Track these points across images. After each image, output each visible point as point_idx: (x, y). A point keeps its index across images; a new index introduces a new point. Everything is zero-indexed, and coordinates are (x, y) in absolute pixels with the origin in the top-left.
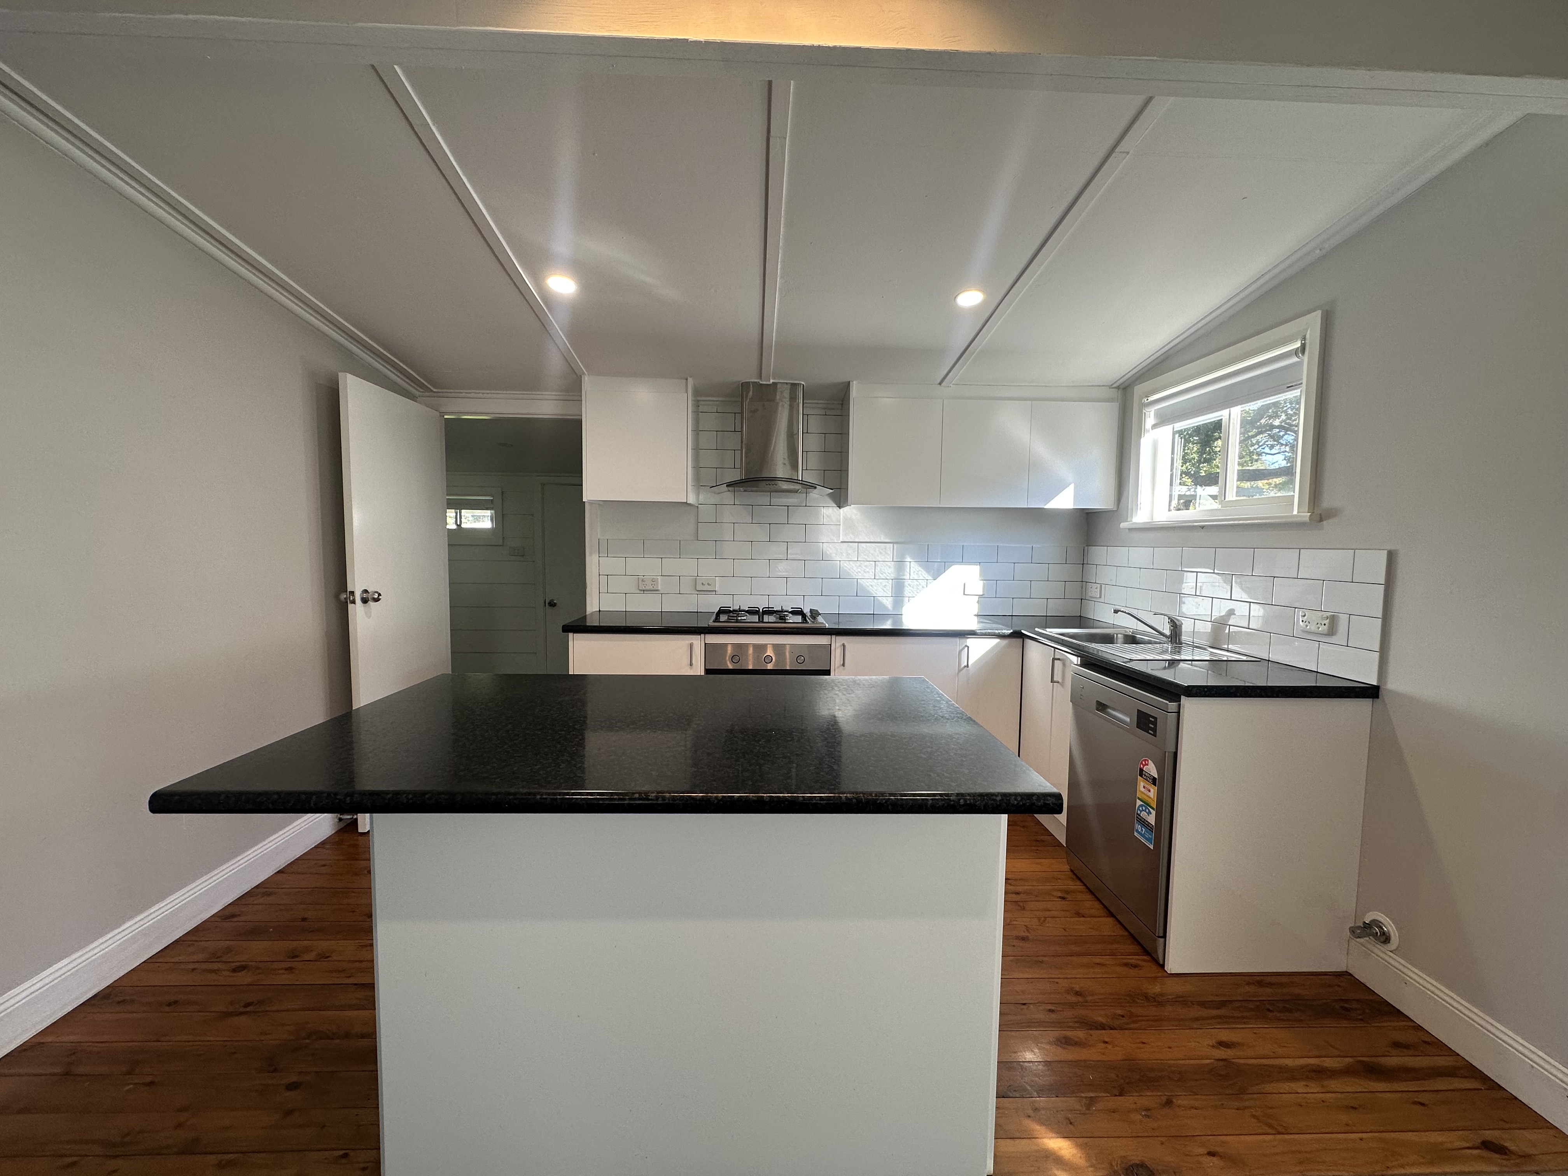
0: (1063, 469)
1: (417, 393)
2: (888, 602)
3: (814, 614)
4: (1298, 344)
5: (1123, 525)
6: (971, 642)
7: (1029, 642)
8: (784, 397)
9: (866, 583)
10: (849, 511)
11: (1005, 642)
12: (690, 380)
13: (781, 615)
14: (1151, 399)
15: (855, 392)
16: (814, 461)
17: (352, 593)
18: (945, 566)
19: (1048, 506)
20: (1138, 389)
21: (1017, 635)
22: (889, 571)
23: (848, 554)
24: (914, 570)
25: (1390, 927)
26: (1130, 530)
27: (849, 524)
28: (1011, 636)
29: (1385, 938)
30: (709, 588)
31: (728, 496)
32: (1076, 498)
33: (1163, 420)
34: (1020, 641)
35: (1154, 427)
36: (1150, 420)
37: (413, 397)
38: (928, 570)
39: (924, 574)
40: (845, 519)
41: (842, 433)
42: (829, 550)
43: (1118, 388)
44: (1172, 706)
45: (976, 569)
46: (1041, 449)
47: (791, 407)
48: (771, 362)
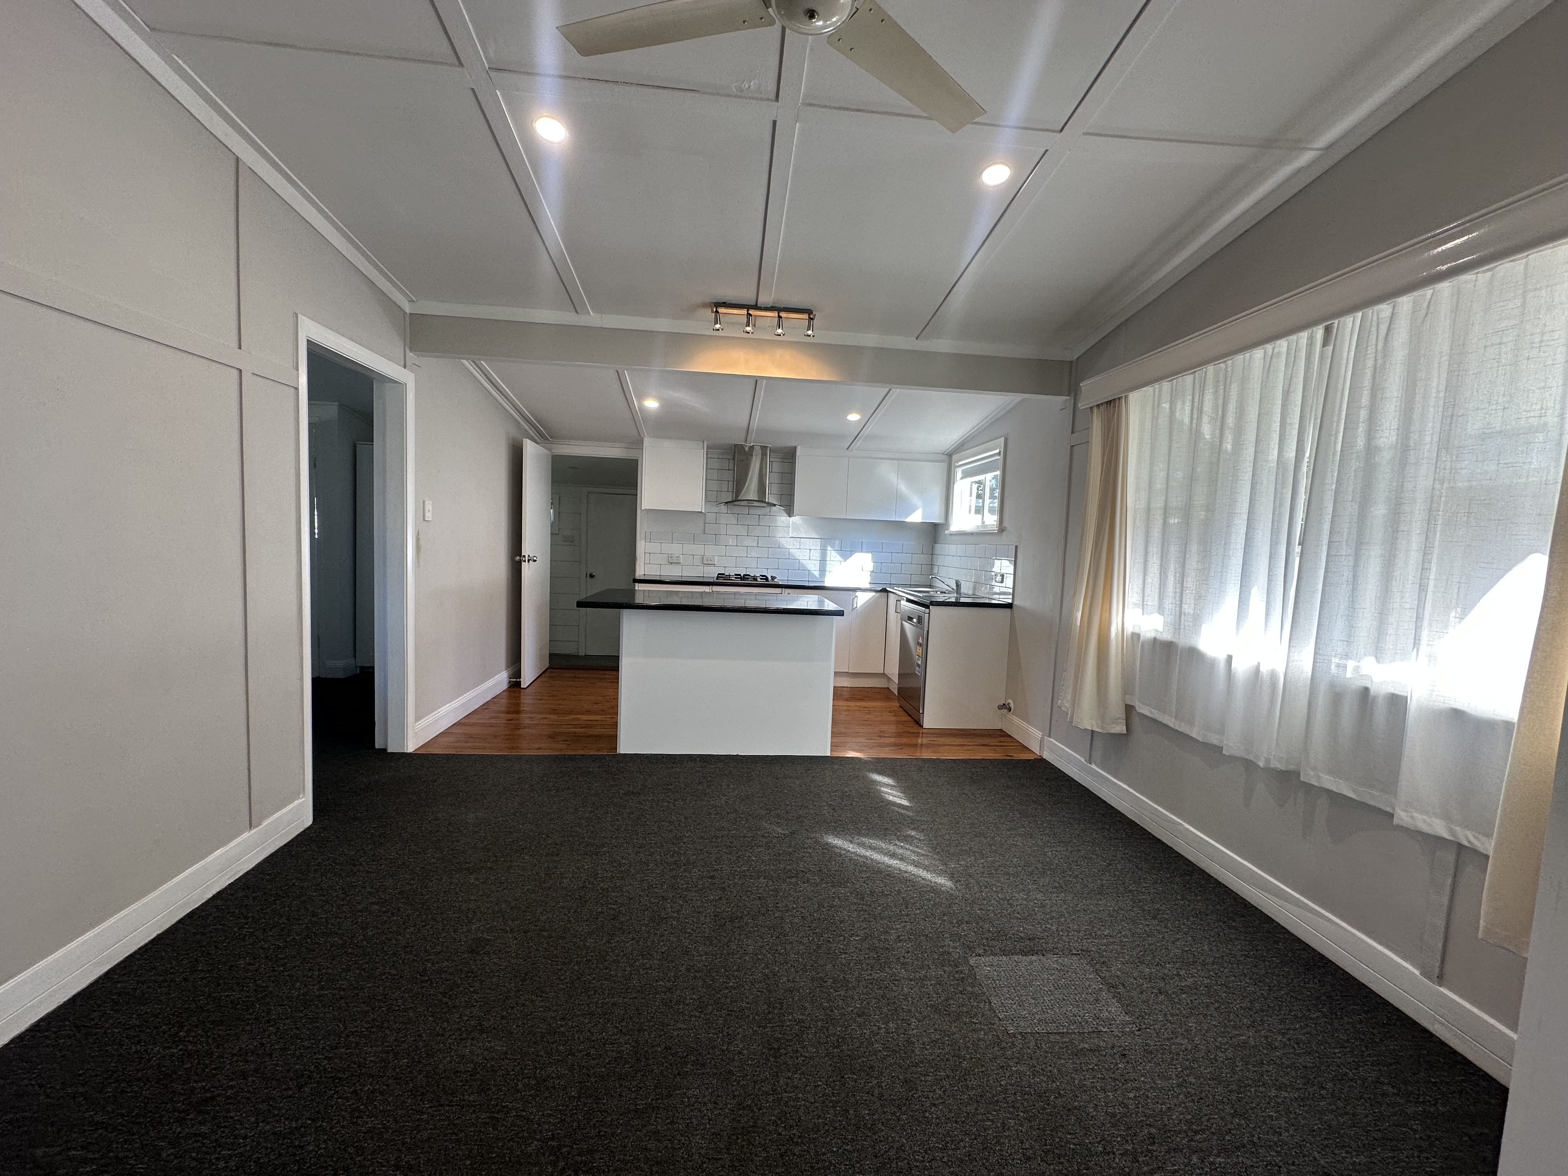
0: (915, 499)
1: (539, 441)
2: (817, 574)
3: (773, 578)
4: (997, 451)
5: (946, 532)
6: (858, 594)
7: (890, 594)
8: (757, 451)
9: (804, 562)
10: (796, 519)
11: (878, 594)
12: (705, 442)
13: (755, 579)
14: (960, 463)
15: (798, 453)
16: (775, 489)
17: (524, 556)
18: (851, 553)
19: (908, 520)
20: (954, 457)
21: (884, 590)
22: (816, 555)
23: (794, 545)
24: (833, 555)
25: (1012, 705)
26: (951, 535)
27: (796, 528)
28: (880, 591)
29: (1010, 709)
30: (709, 562)
31: (723, 508)
32: (923, 517)
33: (966, 474)
34: (886, 594)
35: (962, 478)
36: (959, 473)
37: (538, 443)
38: (841, 556)
39: (839, 558)
40: (793, 523)
41: (792, 473)
42: (783, 541)
43: (947, 454)
44: (927, 611)
45: (869, 556)
46: (903, 488)
47: (762, 459)
48: (752, 436)
